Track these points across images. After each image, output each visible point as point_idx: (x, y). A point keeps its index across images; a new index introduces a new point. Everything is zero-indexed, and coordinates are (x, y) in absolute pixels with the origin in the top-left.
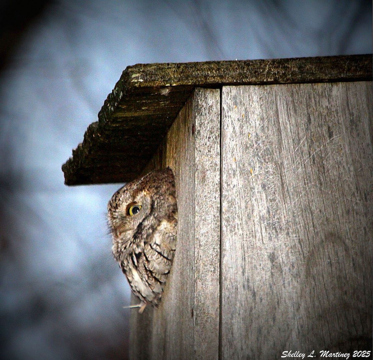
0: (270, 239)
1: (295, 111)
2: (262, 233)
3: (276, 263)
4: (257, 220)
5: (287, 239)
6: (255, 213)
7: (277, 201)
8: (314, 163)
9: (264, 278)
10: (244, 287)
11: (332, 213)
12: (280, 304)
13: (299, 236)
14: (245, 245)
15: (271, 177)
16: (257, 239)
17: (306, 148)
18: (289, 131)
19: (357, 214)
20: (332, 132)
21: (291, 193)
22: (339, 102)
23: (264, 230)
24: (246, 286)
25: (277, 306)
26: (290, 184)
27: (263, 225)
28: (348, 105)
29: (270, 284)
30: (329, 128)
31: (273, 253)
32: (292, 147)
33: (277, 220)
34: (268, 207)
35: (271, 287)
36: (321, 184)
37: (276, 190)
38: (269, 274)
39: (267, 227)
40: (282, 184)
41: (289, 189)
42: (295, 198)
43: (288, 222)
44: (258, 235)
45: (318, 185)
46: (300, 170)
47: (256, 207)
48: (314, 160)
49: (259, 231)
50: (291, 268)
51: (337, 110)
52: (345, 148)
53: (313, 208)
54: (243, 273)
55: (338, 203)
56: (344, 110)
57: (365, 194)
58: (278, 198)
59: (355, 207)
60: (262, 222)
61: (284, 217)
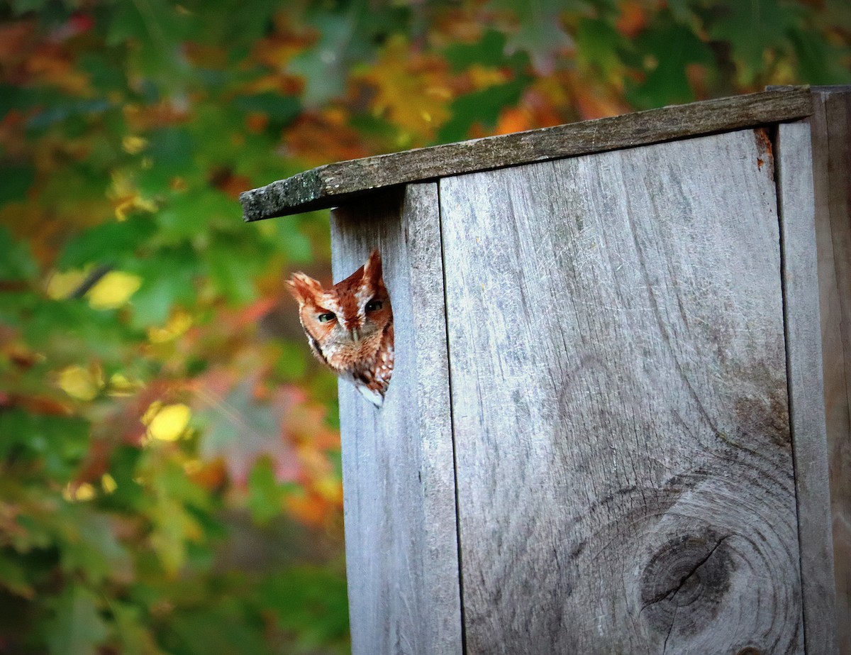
0: (512, 372)
1: (533, 200)
2: (501, 366)
3: (522, 403)
4: (494, 349)
5: (533, 370)
6: (492, 341)
7: (518, 321)
8: (562, 266)
9: (508, 425)
10: (482, 439)
11: (588, 329)
12: (530, 457)
13: (548, 365)
14: (481, 385)
15: (509, 291)
16: (496, 374)
17: (550, 248)
18: (527, 227)
19: (619, 326)
20: (582, 223)
21: (534, 310)
22: (588, 182)
23: (503, 362)
24: (485, 439)
25: (526, 460)
26: (532, 298)
27: (502, 356)
28: (599, 184)
29: (515, 432)
30: (577, 217)
31: (518, 392)
32: (533, 248)
33: (520, 347)
34: (507, 332)
35: (517, 436)
36: (571, 293)
37: (515, 308)
38: (513, 419)
39: (507, 358)
40: (523, 300)
41: (532, 304)
42: (541, 315)
43: (533, 347)
44: (497, 369)
45: (569, 295)
46: (544, 277)
47: (491, 333)
48: (561, 262)
49: (498, 364)
50: (541, 408)
51: (586, 193)
52: (599, 242)
53: (564, 326)
54: (481, 421)
55: (595, 315)
56: (594, 192)
57: (628, 299)
58: (519, 317)
59: (617, 319)
60: (500, 352)
61: (528, 341)
